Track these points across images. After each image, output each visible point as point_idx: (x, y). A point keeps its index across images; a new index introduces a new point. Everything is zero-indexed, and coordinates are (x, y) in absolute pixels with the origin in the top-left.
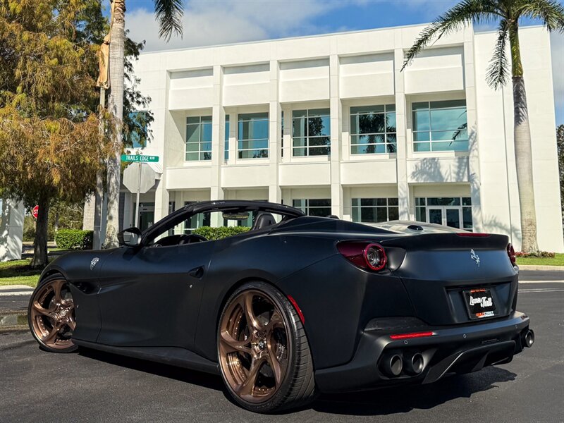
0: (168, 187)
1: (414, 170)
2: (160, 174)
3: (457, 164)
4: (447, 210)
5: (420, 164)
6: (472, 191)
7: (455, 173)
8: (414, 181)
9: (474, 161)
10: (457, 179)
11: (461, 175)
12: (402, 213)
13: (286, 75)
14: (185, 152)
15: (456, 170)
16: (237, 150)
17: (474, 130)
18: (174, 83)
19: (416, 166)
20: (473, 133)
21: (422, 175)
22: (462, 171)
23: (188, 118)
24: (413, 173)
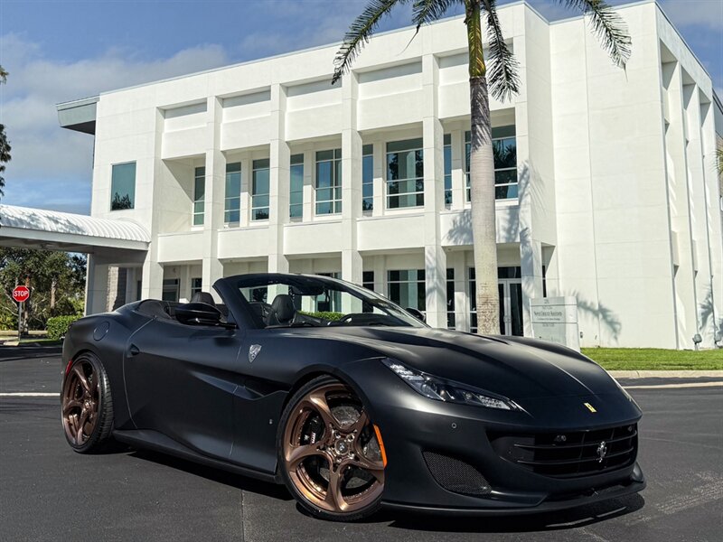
0: (160, 260)
1: (451, 227)
2: (148, 244)
3: (508, 217)
4: (511, 285)
5: (458, 218)
6: (522, 256)
7: (504, 229)
8: (451, 243)
9: (527, 211)
10: (507, 239)
11: (513, 232)
12: (431, 290)
13: (293, 104)
14: (193, 213)
15: (507, 225)
16: (251, 208)
17: (527, 165)
18: (169, 124)
19: (454, 221)
20: (526, 170)
21: (462, 234)
22: (514, 227)
23: (196, 169)
24: (450, 232)
